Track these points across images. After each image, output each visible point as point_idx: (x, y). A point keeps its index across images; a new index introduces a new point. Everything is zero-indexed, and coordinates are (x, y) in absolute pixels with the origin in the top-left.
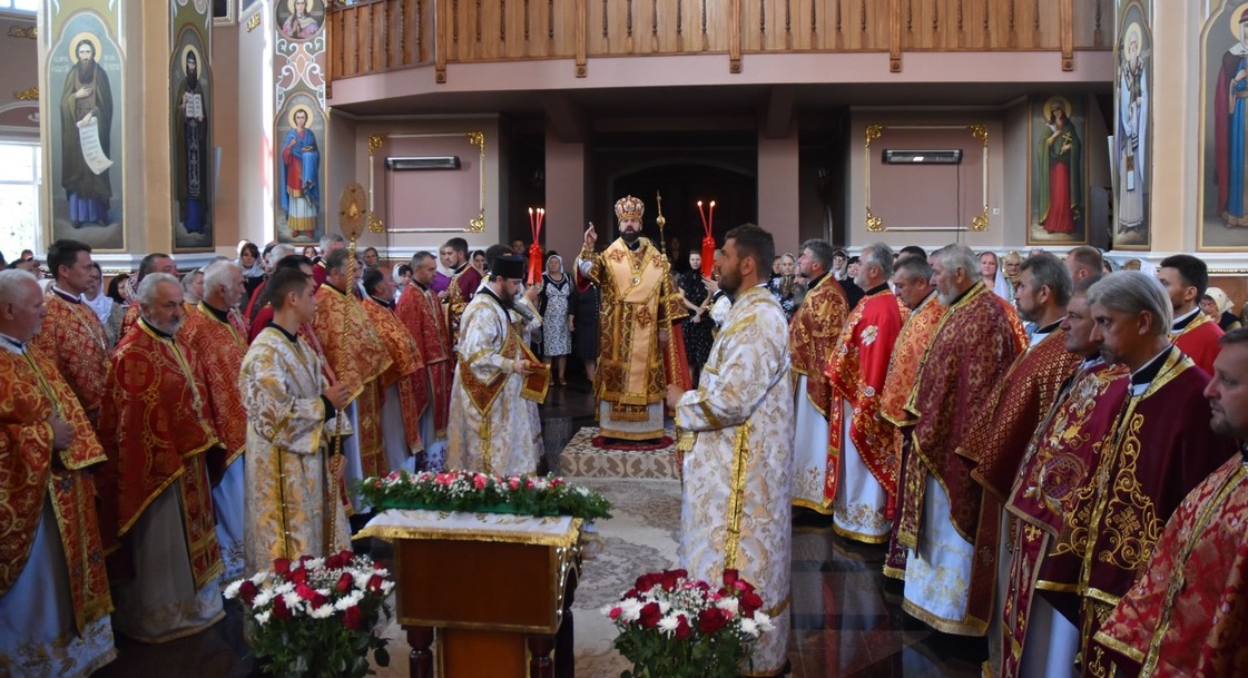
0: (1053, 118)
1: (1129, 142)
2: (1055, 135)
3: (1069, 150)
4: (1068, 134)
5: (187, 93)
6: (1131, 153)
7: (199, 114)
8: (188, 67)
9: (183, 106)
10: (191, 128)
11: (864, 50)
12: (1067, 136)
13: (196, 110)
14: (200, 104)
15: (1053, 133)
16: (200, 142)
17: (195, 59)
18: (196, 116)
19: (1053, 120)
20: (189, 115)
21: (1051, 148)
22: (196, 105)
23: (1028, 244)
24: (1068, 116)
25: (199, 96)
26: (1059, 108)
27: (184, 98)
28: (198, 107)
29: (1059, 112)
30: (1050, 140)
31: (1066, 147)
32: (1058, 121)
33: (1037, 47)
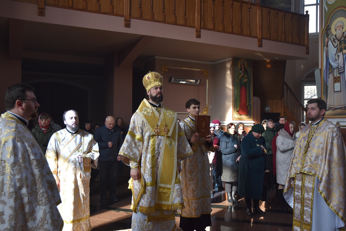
0: (241, 68)
1: (335, 71)
2: (242, 75)
3: (246, 81)
4: (246, 75)
6: (336, 74)
11: (185, 25)
12: (246, 76)
15: (241, 74)
19: (241, 69)
21: (241, 80)
23: (233, 120)
24: (246, 68)
26: (243, 64)
29: (243, 65)
30: (240, 77)
31: (245, 80)
32: (243, 69)
33: (250, 36)
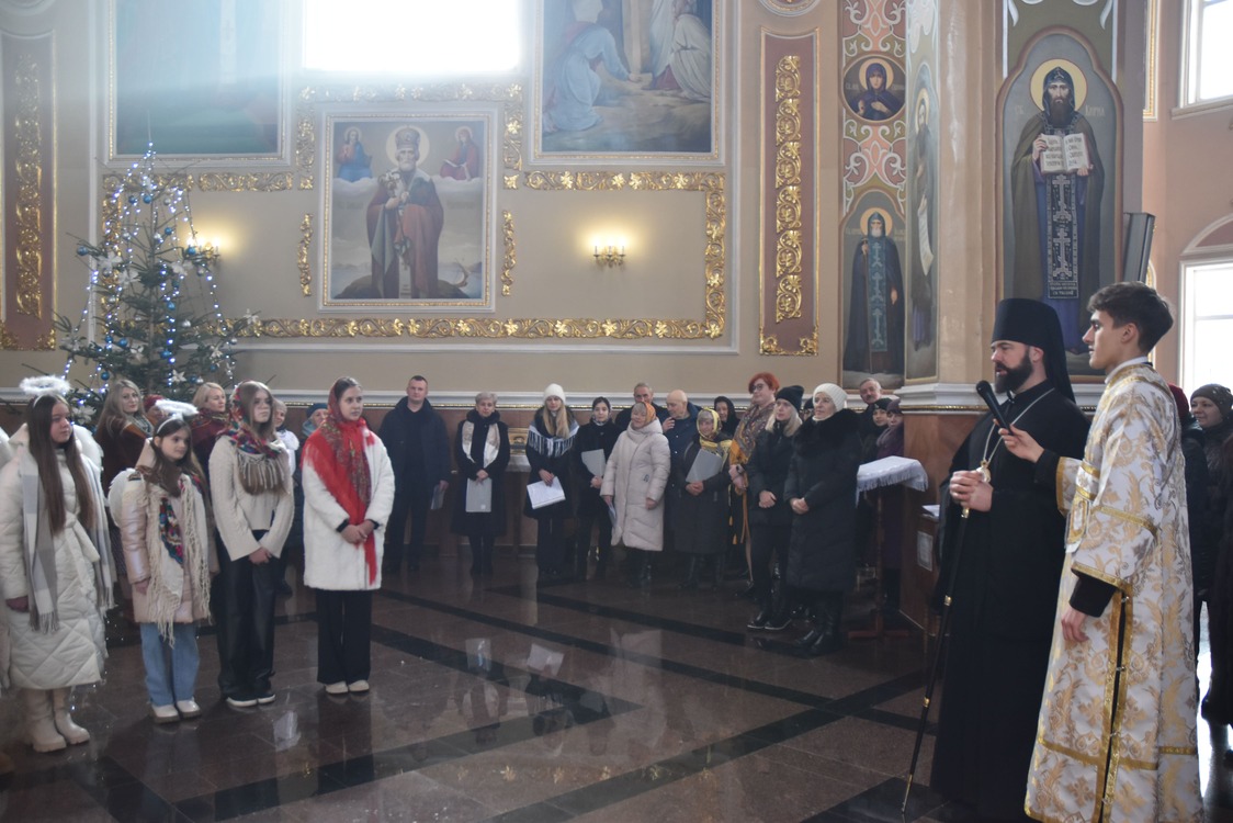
5: (1043, 137)
7: (1080, 163)
8: (1046, 96)
9: (1035, 156)
10: (1055, 190)
13: (1069, 159)
14: (1083, 147)
16: (1080, 209)
17: (1067, 78)
18: (1069, 169)
20: (1046, 167)
22: (1068, 153)
25: (1081, 136)
27: (1036, 145)
28: (1073, 155)
